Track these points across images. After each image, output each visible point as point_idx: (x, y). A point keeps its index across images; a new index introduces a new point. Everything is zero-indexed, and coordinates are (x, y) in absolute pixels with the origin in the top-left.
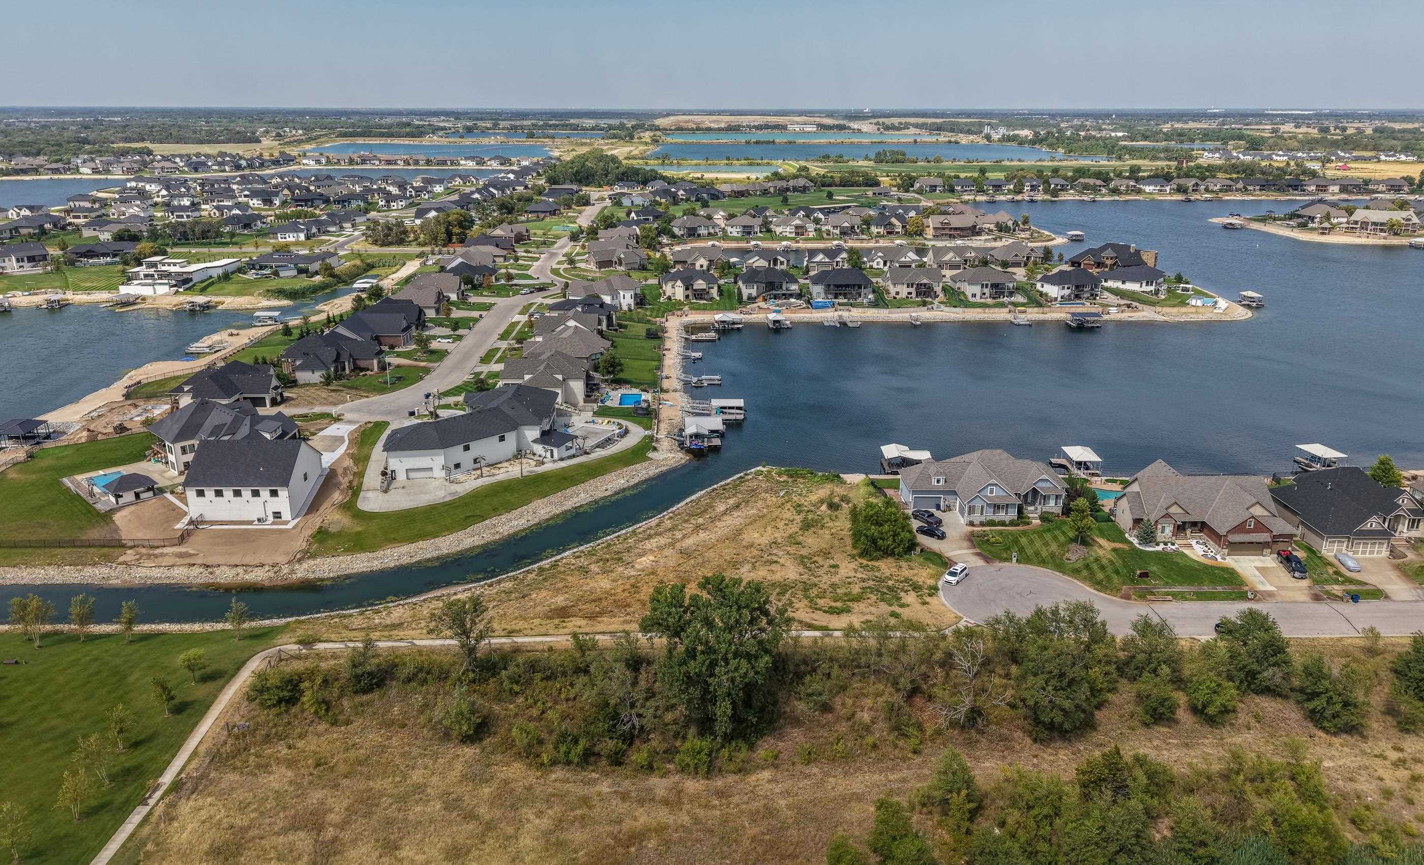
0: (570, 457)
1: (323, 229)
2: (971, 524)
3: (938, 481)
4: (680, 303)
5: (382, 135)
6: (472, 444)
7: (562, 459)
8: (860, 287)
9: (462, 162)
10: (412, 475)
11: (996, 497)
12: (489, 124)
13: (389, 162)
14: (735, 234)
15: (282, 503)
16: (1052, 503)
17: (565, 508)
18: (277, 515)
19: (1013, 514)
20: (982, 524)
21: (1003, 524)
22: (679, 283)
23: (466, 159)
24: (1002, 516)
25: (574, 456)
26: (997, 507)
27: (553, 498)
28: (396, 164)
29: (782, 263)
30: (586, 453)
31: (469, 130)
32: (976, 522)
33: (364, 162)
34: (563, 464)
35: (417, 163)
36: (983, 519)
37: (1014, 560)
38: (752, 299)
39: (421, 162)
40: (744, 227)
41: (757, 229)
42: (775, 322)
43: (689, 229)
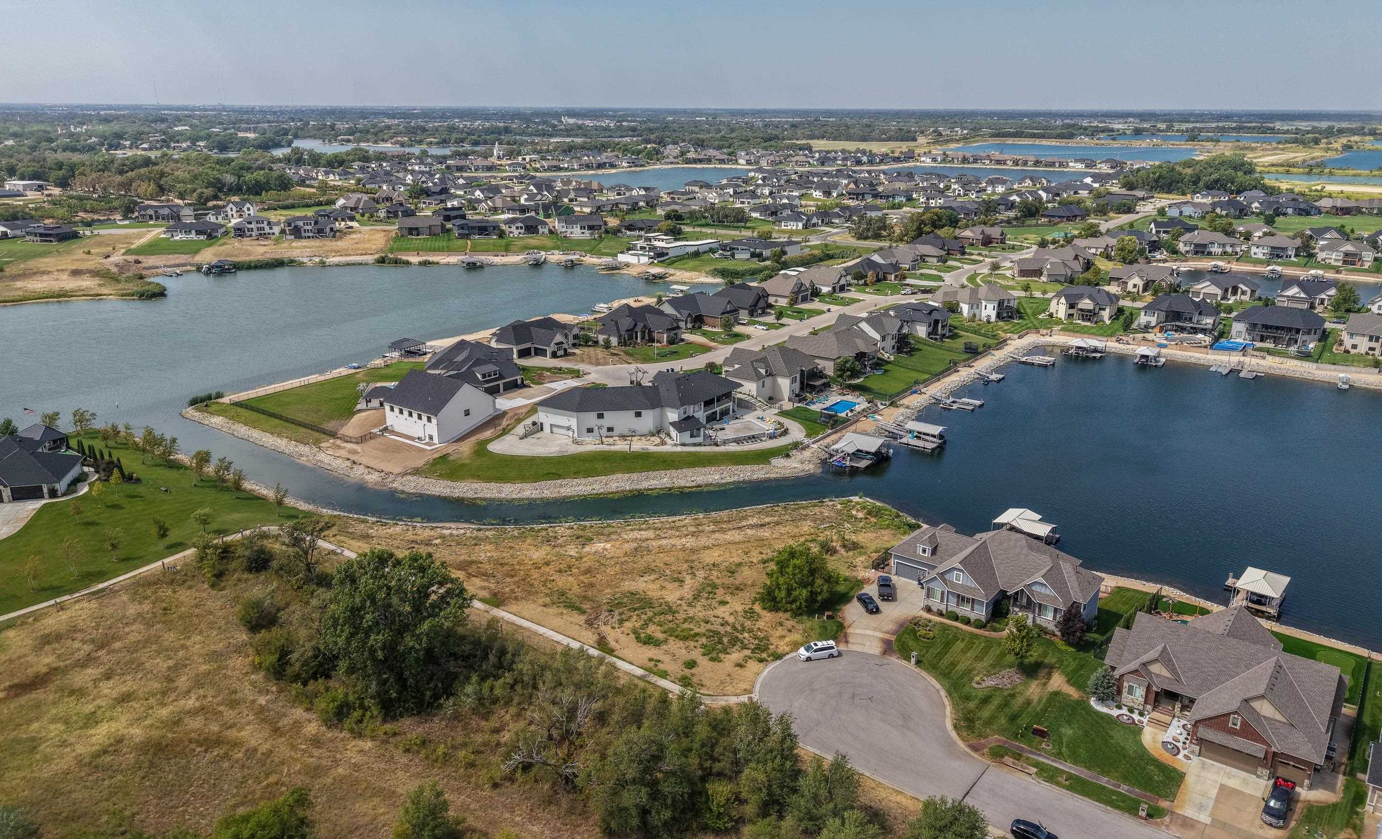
0: (695, 445)
1: (826, 220)
2: (928, 610)
3: (924, 551)
4: (1059, 322)
5: (1033, 136)
6: (606, 414)
7: (684, 445)
8: (1298, 331)
9: (1071, 164)
10: (555, 429)
11: (962, 586)
12: (1163, 126)
13: (998, 162)
14: (1261, 256)
15: (432, 428)
16: (1050, 616)
17: (638, 487)
18: (431, 438)
19: (980, 613)
20: (940, 614)
21: (967, 622)
22: (1063, 300)
23: (1076, 161)
24: (965, 610)
25: (700, 445)
26: (961, 599)
27: (635, 476)
28: (1005, 164)
29: (1243, 293)
30: (717, 445)
31: (1138, 132)
32: (934, 609)
33: (975, 161)
34: (679, 449)
35: (1025, 163)
36: (943, 607)
37: (913, 660)
38: (1147, 328)
39: (1030, 163)
40: (1272, 248)
41: (1292, 253)
42: (1143, 356)
43: (1196, 245)
